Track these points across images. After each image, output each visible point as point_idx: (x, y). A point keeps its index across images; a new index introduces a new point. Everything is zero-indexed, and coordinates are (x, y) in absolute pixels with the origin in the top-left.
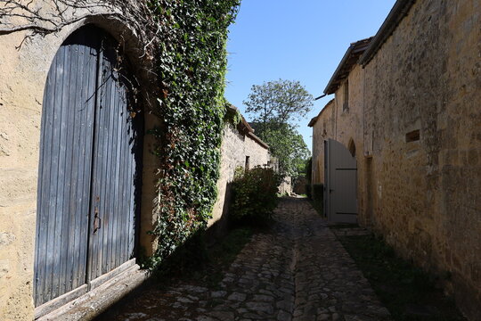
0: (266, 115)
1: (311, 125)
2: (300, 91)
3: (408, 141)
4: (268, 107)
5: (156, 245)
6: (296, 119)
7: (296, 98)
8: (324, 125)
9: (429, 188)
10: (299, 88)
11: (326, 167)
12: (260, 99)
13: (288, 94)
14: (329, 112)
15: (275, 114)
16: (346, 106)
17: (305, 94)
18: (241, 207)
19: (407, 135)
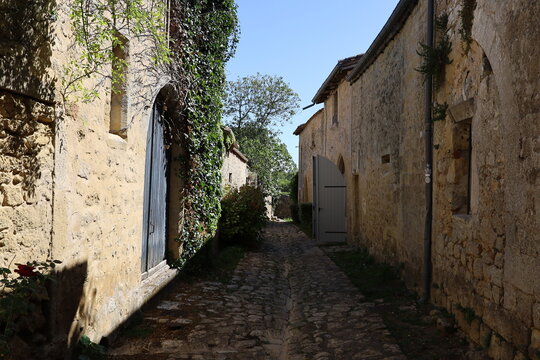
0: (241, 119)
1: (296, 133)
2: (283, 88)
3: (383, 163)
4: (243, 108)
5: (181, 250)
6: (279, 124)
7: (278, 97)
8: (313, 136)
9: (395, 202)
10: (281, 85)
11: (314, 184)
12: (234, 99)
13: (268, 93)
14: (318, 122)
15: (253, 117)
16: (335, 119)
17: (289, 93)
18: (232, 226)
19: (383, 157)
